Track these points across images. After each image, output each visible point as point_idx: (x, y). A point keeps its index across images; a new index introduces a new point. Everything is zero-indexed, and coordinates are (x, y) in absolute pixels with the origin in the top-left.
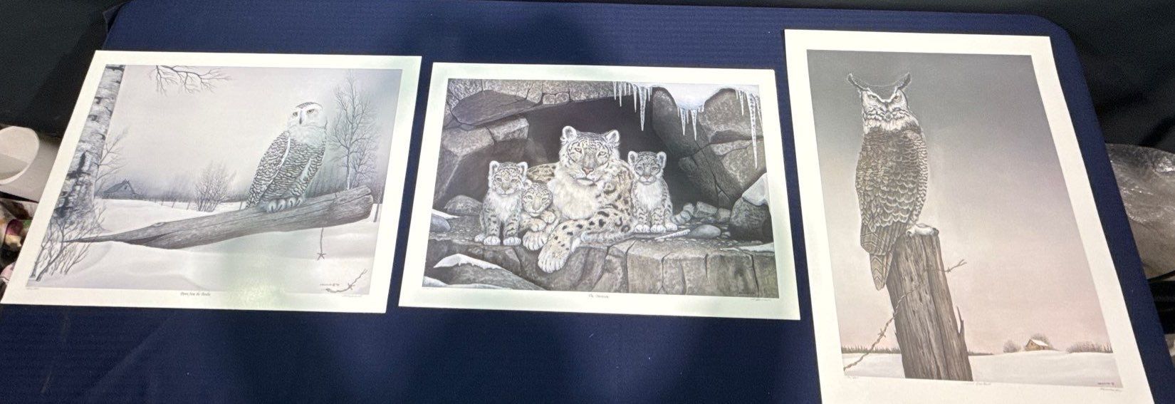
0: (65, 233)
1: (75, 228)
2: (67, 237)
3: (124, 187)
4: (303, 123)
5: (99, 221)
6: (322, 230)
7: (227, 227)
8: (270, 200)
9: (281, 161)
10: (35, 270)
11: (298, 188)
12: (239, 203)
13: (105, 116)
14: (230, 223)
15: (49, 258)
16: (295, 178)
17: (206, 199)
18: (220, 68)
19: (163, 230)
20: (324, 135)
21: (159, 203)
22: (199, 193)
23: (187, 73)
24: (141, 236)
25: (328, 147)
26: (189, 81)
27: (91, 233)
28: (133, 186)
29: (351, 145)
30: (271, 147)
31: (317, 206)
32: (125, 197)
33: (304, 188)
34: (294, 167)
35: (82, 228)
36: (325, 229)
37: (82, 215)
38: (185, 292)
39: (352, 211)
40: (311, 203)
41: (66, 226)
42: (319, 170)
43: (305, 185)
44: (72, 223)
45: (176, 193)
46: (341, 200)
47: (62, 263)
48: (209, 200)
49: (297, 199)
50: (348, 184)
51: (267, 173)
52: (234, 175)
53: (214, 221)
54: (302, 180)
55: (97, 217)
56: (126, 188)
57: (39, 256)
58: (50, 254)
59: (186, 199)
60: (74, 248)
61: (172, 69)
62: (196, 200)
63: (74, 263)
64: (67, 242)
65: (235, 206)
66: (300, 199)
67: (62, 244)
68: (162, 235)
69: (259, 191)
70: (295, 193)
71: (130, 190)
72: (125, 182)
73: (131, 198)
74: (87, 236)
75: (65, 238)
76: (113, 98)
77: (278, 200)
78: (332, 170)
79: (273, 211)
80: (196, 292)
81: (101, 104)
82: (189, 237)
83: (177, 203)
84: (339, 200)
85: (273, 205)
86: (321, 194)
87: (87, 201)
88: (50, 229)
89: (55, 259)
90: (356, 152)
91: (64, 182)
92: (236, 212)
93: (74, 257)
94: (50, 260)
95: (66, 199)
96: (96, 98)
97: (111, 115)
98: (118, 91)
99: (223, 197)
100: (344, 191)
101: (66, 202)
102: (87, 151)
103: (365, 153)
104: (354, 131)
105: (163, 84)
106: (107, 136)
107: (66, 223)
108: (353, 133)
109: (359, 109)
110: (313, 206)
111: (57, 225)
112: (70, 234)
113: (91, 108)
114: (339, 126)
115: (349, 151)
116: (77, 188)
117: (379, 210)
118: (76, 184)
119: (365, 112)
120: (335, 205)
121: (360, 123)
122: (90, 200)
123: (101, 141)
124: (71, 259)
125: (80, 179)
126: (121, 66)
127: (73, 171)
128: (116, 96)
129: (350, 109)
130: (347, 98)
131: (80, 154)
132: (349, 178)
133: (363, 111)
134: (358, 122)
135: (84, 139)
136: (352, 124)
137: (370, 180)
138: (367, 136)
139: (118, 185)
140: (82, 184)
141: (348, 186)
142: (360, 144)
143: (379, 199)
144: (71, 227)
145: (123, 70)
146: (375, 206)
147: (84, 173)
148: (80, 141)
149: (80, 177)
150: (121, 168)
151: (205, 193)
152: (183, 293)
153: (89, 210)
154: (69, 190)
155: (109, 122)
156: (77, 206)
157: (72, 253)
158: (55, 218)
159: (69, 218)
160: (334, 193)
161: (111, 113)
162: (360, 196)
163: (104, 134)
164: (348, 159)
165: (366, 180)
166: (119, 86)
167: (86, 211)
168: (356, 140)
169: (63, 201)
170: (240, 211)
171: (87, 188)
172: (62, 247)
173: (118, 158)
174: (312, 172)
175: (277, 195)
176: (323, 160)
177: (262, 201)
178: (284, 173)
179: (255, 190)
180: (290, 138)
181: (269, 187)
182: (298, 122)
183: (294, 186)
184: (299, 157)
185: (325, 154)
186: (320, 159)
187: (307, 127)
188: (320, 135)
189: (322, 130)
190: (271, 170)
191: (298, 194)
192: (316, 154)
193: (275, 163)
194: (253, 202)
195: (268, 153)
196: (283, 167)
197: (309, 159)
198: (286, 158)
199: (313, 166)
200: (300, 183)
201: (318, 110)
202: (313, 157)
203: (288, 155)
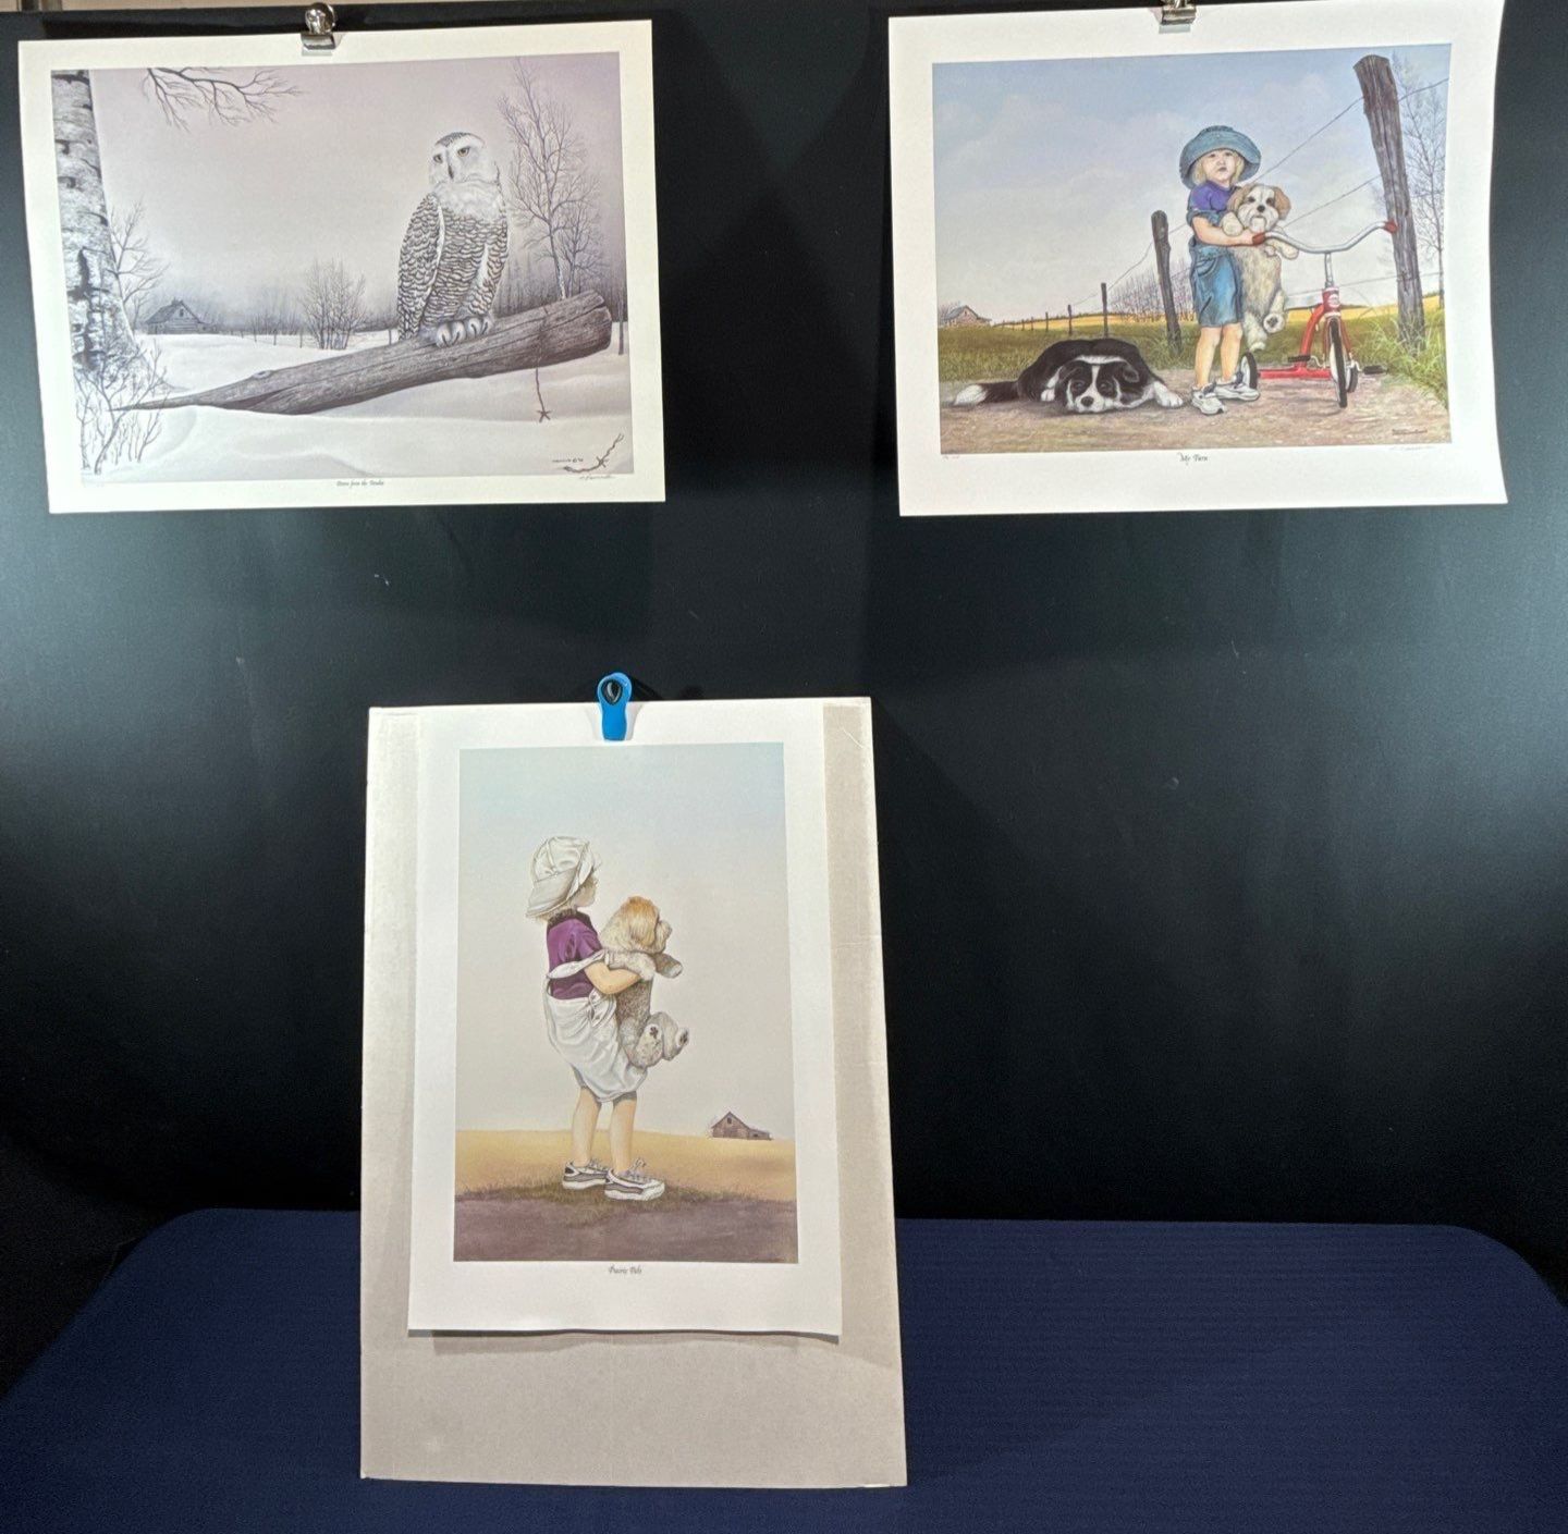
0: (109, 392)
1: (123, 387)
2: (115, 402)
3: (177, 314)
4: (457, 176)
5: (160, 372)
6: (537, 372)
7: (378, 373)
8: (438, 325)
9: (435, 252)
10: (84, 456)
11: (480, 301)
12: (387, 332)
13: (90, 178)
14: (379, 367)
15: (100, 438)
16: (469, 282)
17: (330, 327)
18: (272, 69)
19: (273, 384)
20: (499, 197)
21: (249, 338)
22: (312, 317)
23: (212, 82)
24: (238, 396)
25: (511, 221)
26: (221, 101)
27: (153, 394)
28: (194, 310)
29: (552, 214)
30: (412, 226)
31: (519, 331)
32: (186, 330)
33: (489, 299)
34: (462, 263)
35: (134, 385)
36: (541, 370)
37: (124, 365)
38: (343, 481)
39: (579, 337)
40: (508, 327)
41: (106, 383)
42: (506, 267)
43: (490, 295)
44: (114, 379)
45: (272, 318)
46: (557, 319)
47: (125, 446)
48: (333, 329)
49: (482, 321)
50: (563, 288)
51: (418, 276)
52: (362, 282)
53: (354, 366)
54: (481, 286)
55: (153, 367)
56: (182, 314)
57: (82, 435)
58: (98, 429)
59: (294, 329)
60: (135, 418)
61: (179, 74)
62: (312, 331)
63: (145, 444)
64: (118, 410)
65: (379, 339)
66: (486, 320)
67: (112, 415)
68: (275, 393)
69: (413, 309)
70: (476, 310)
71: (191, 317)
72: (176, 304)
73: (198, 332)
74: (148, 399)
75: (112, 404)
76: (90, 142)
77: (450, 323)
78: (529, 265)
79: (446, 345)
80: (361, 480)
81: (72, 154)
82: (320, 393)
83: (280, 337)
84: (552, 319)
85: (442, 334)
86: (521, 309)
87: (124, 339)
88: (81, 389)
89: (111, 439)
90: (564, 228)
91: (70, 308)
92: (385, 347)
93: (142, 434)
94: (103, 442)
95: (85, 336)
96: (57, 141)
97: (100, 176)
98: (94, 126)
99: (355, 323)
100: (558, 303)
101: (89, 343)
102: (84, 248)
103: (580, 229)
104: (551, 186)
105: (175, 108)
106: (109, 218)
107: (102, 378)
108: (550, 192)
109: (552, 140)
110: (511, 331)
111: (89, 383)
112: (117, 396)
113: (58, 163)
114: (522, 177)
115: (551, 226)
116: (97, 317)
117: (624, 332)
118: (91, 310)
119: (563, 146)
120: (549, 327)
121: (558, 169)
122: (128, 337)
123: (101, 228)
124: (138, 438)
125: (95, 300)
126: (81, 72)
127: (76, 287)
128: (94, 137)
129: (535, 143)
130: (524, 120)
131: (74, 255)
132: (561, 277)
133: (560, 145)
134: (555, 169)
135: (69, 226)
136: (545, 172)
137: (598, 279)
138: (577, 195)
139: (166, 309)
140: (102, 309)
141: (563, 293)
142: (567, 211)
143: (620, 312)
144: (114, 385)
145: (87, 81)
146: (616, 326)
147: (97, 289)
148: (64, 229)
149: (93, 296)
150: (159, 278)
151: (323, 316)
152: (339, 484)
153: (133, 355)
154: (83, 321)
155: (101, 190)
156: (109, 349)
157: (135, 428)
158: (79, 371)
159: (104, 369)
160: (542, 308)
161: (98, 171)
162: (586, 310)
163: (102, 214)
164: (552, 242)
165: (591, 281)
166: (92, 116)
167: (129, 357)
168: (560, 204)
169: (82, 342)
170: (390, 345)
171: (112, 316)
172: (113, 419)
173: (146, 259)
174: (496, 270)
175: (446, 314)
176: (508, 245)
177: (423, 327)
178: (447, 275)
179: (406, 308)
180: (440, 208)
181: (428, 301)
182: (447, 175)
183: (471, 298)
184: (466, 244)
185: (509, 233)
186: (503, 245)
187: (466, 184)
188: (493, 199)
189: (495, 189)
190: (423, 270)
191: (482, 312)
192: (494, 236)
193: (426, 255)
194: (409, 329)
195: (409, 238)
196: (442, 263)
197: (483, 246)
198: (444, 247)
199: (494, 259)
200: (480, 291)
201: (475, 149)
202: (490, 242)
203: (446, 240)
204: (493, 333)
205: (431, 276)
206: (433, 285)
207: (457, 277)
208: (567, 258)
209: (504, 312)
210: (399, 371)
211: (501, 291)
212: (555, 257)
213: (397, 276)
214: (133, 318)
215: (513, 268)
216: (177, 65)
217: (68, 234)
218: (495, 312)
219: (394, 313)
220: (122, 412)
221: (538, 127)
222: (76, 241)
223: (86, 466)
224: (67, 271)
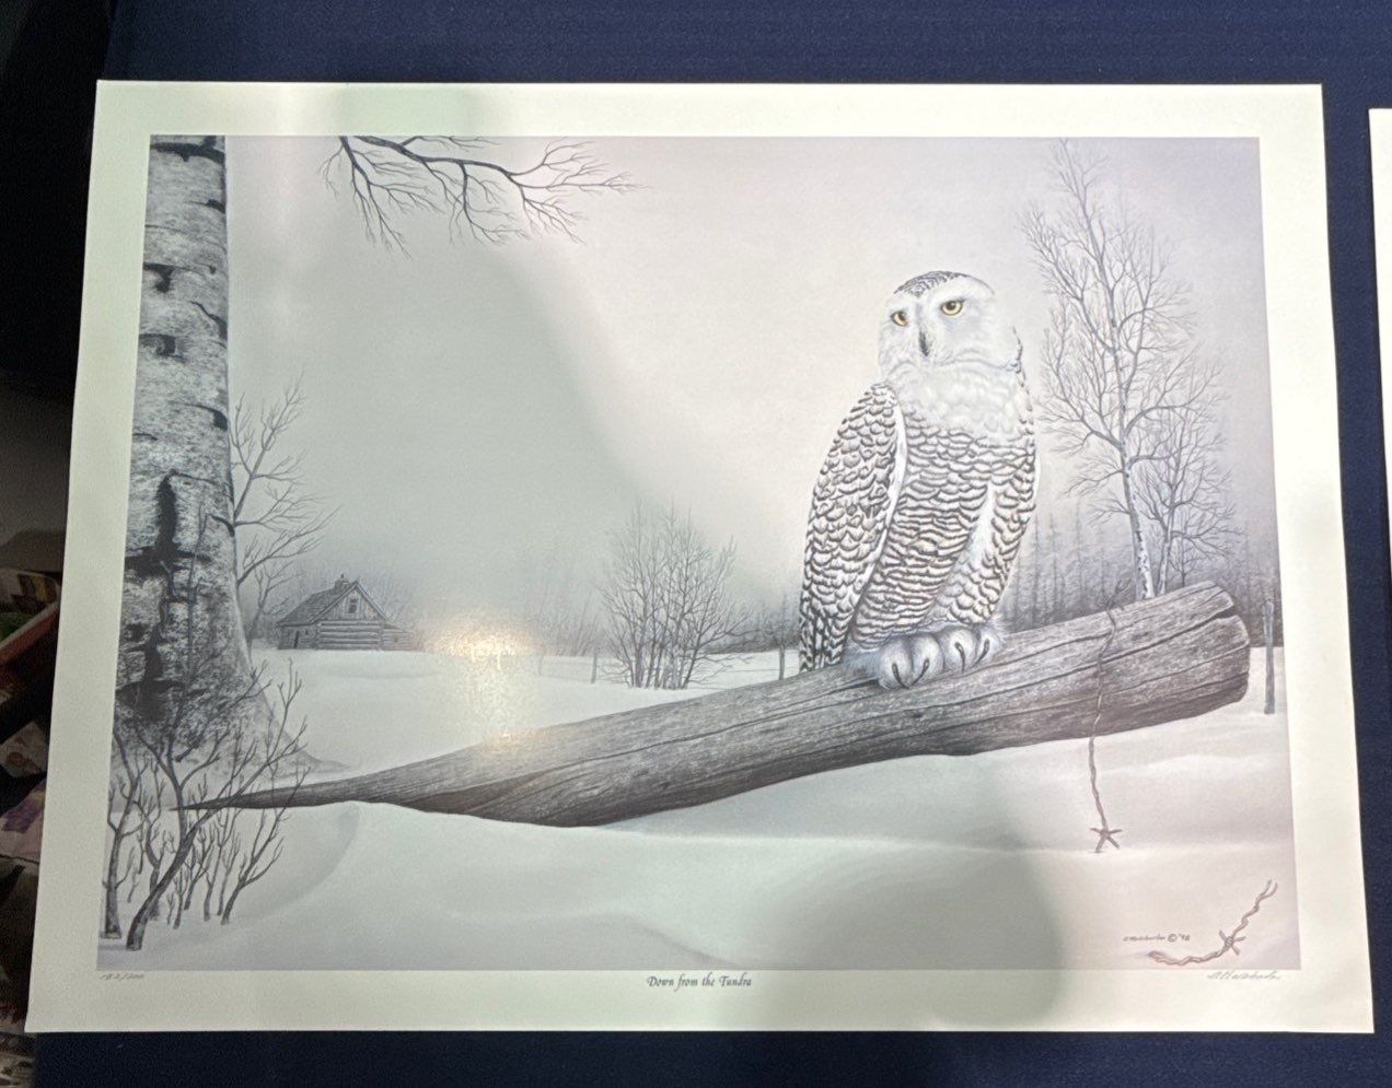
0: (181, 771)
1: (213, 759)
2: (191, 789)
3: (344, 605)
4: (937, 353)
5: (292, 730)
6: (1091, 744)
8: (885, 643)
9: (884, 496)
10: (111, 907)
11: (970, 592)
12: (774, 655)
13: (204, 338)
14: (758, 728)
15: (149, 868)
18: (579, 143)
20: (1020, 397)
23: (461, 163)
25: (1044, 441)
26: (475, 199)
27: (274, 773)
28: (378, 601)
29: (1126, 431)
30: (837, 445)
33: (993, 595)
34: (940, 520)
35: (236, 755)
36: (1099, 741)
37: (223, 711)
38: (662, 973)
39: (1181, 676)
41: (178, 750)
43: (996, 584)
44: (195, 741)
48: (662, 647)
49: (978, 637)
50: (1148, 575)
51: (846, 542)
52: (731, 551)
54: (977, 564)
55: (279, 717)
56: (352, 609)
57: (113, 861)
58: (148, 850)
59: (582, 643)
61: (401, 149)
62: (617, 649)
63: (243, 883)
64: (197, 807)
65: (761, 667)
66: (986, 636)
67: (182, 819)
69: (833, 609)
70: (964, 614)
71: (370, 614)
72: (342, 588)
74: (261, 785)
75: (185, 795)
76: (213, 270)
77: (909, 640)
80: (700, 974)
81: (175, 292)
85: (892, 660)
86: (1059, 615)
87: (228, 657)
88: (126, 763)
89: (171, 871)
90: (1150, 458)
91: (126, 591)
92: (769, 686)
93: (239, 860)
94: (155, 875)
95: (151, 653)
96: (148, 267)
97: (223, 333)
98: (225, 240)
99: (710, 633)
100: (1138, 605)
101: (154, 662)
102: (174, 472)
103: (1184, 460)
104: (1125, 378)
105: (385, 209)
106: (231, 416)
107: (172, 738)
108: (1125, 389)
109: (1129, 296)
110: (1037, 659)
111: (143, 749)
112: (198, 777)
113: (143, 309)
114: (1067, 359)
115: (1124, 455)
116: (180, 611)
117: (1277, 669)
118: (170, 596)
119: (1149, 305)
120: (1119, 653)
121: (1140, 348)
122: (238, 653)
123: (213, 433)
124: (229, 870)
125: (181, 577)
126: (210, 140)
127: (145, 549)
128: (220, 262)
129: (1095, 299)
130: (1075, 254)
131: (151, 486)
132: (1143, 554)
133: (1145, 303)
134: (1133, 344)
135: (149, 430)
136: (1113, 351)
137: (1221, 559)
138: (1179, 397)
139: (323, 595)
140: (190, 595)
141: (1149, 585)
142: (1157, 426)
143: (1268, 630)
144: (196, 754)
145: (219, 158)
146: (1257, 655)
147: (189, 555)
148: (138, 435)
149: (178, 569)
150: (315, 535)
151: (644, 618)
152: (653, 981)
153: (242, 691)
154: (150, 617)
155: (224, 361)
156: (194, 678)
157: (227, 847)
158: (127, 721)
159: (179, 718)
160: (1104, 613)
161: (222, 325)
162: (1196, 622)
163: (220, 408)
164: (1126, 485)
165: (1206, 563)
166: (224, 221)
167: (233, 695)
168: (1143, 413)
169: (142, 662)
170: (781, 681)
171: (210, 610)
172: (182, 826)
173: (293, 497)
174: (1010, 536)
175: (903, 621)
176: (1036, 487)
177: (852, 645)
178: (907, 541)
179: (820, 607)
180: (897, 410)
181: (864, 592)
182: (918, 351)
183: (956, 590)
184: (949, 482)
185: (1037, 464)
186: (1026, 486)
187: (952, 367)
188: (1009, 397)
189: (1012, 379)
190: (857, 532)
191: (977, 619)
192: (1008, 469)
193: (865, 502)
194: (823, 648)
195: (831, 466)
196: (898, 518)
197: (985, 487)
198: (903, 488)
199: (1007, 513)
200: (976, 577)
201: (974, 303)
202: (999, 480)
203: (907, 472)
204: (999, 662)
205: (873, 542)
206: (878, 561)
207: (929, 547)
208: (1158, 517)
209: (1025, 620)
210: (797, 735)
211: (1018, 578)
212: (1131, 513)
213: (805, 542)
214: (253, 615)
215: (1045, 531)
216: (397, 134)
217: (147, 444)
218: (1005, 620)
219: (792, 614)
220: (203, 812)
221: (1102, 269)
222: (159, 458)
223: (111, 929)
224: (132, 517)
